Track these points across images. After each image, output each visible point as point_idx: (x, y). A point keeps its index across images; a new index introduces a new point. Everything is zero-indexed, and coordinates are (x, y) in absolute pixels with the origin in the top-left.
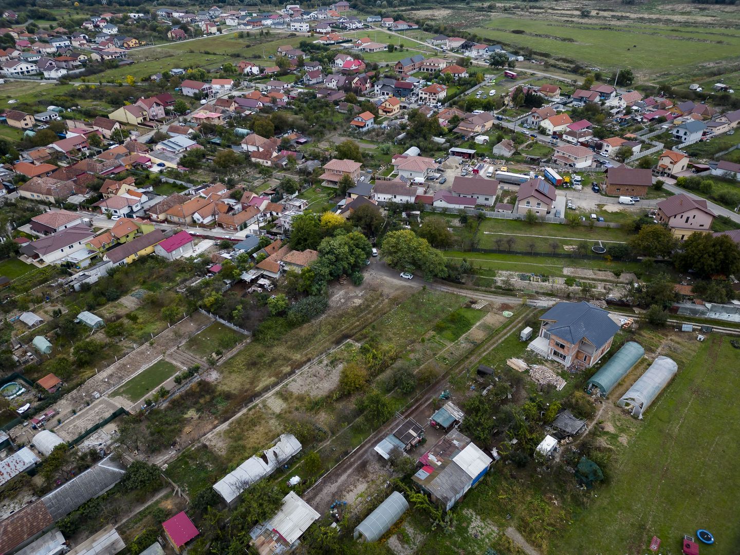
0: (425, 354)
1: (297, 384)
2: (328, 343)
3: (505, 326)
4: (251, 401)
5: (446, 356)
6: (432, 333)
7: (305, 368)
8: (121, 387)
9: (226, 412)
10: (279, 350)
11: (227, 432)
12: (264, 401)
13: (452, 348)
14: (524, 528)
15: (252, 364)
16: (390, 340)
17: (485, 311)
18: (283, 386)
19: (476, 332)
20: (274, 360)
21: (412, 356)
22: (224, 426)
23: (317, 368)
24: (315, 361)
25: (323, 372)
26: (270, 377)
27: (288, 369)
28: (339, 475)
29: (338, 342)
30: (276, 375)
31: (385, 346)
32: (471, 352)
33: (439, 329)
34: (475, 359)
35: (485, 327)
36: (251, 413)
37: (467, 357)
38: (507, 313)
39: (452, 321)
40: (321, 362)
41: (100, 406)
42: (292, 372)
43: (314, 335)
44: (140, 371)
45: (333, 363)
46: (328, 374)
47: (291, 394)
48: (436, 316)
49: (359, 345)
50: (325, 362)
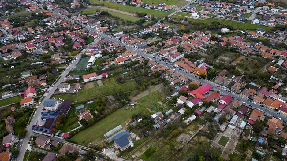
0: (159, 143)
1: (188, 137)
2: (184, 149)
3: (136, 152)
4: (197, 134)
5: (154, 143)
6: (156, 151)
7: (188, 142)
8: (228, 139)
9: (202, 132)
10: (196, 147)
11: (199, 127)
12: (194, 134)
13: (151, 145)
14: (149, 111)
15: (201, 143)
16: (167, 149)
17: (140, 158)
18: (191, 137)
19: (144, 150)
20: (196, 144)
21: (162, 143)
22: (200, 129)
23: (185, 141)
24: (186, 143)
25: (183, 140)
26: (195, 140)
27: (192, 141)
28: (176, 119)
29: (181, 149)
30: (194, 140)
31: (168, 146)
32: (147, 143)
33: (154, 152)
34: (147, 141)
35: (141, 151)
36: (196, 131)
37: (149, 142)
38: (133, 156)
39: (149, 155)
40: (184, 143)
41: (229, 135)
42: (190, 140)
43: (188, 152)
44: (228, 143)
45: (181, 142)
46: (182, 140)
47: (189, 135)
48: (154, 157)
49: (175, 147)
50: (183, 143)
